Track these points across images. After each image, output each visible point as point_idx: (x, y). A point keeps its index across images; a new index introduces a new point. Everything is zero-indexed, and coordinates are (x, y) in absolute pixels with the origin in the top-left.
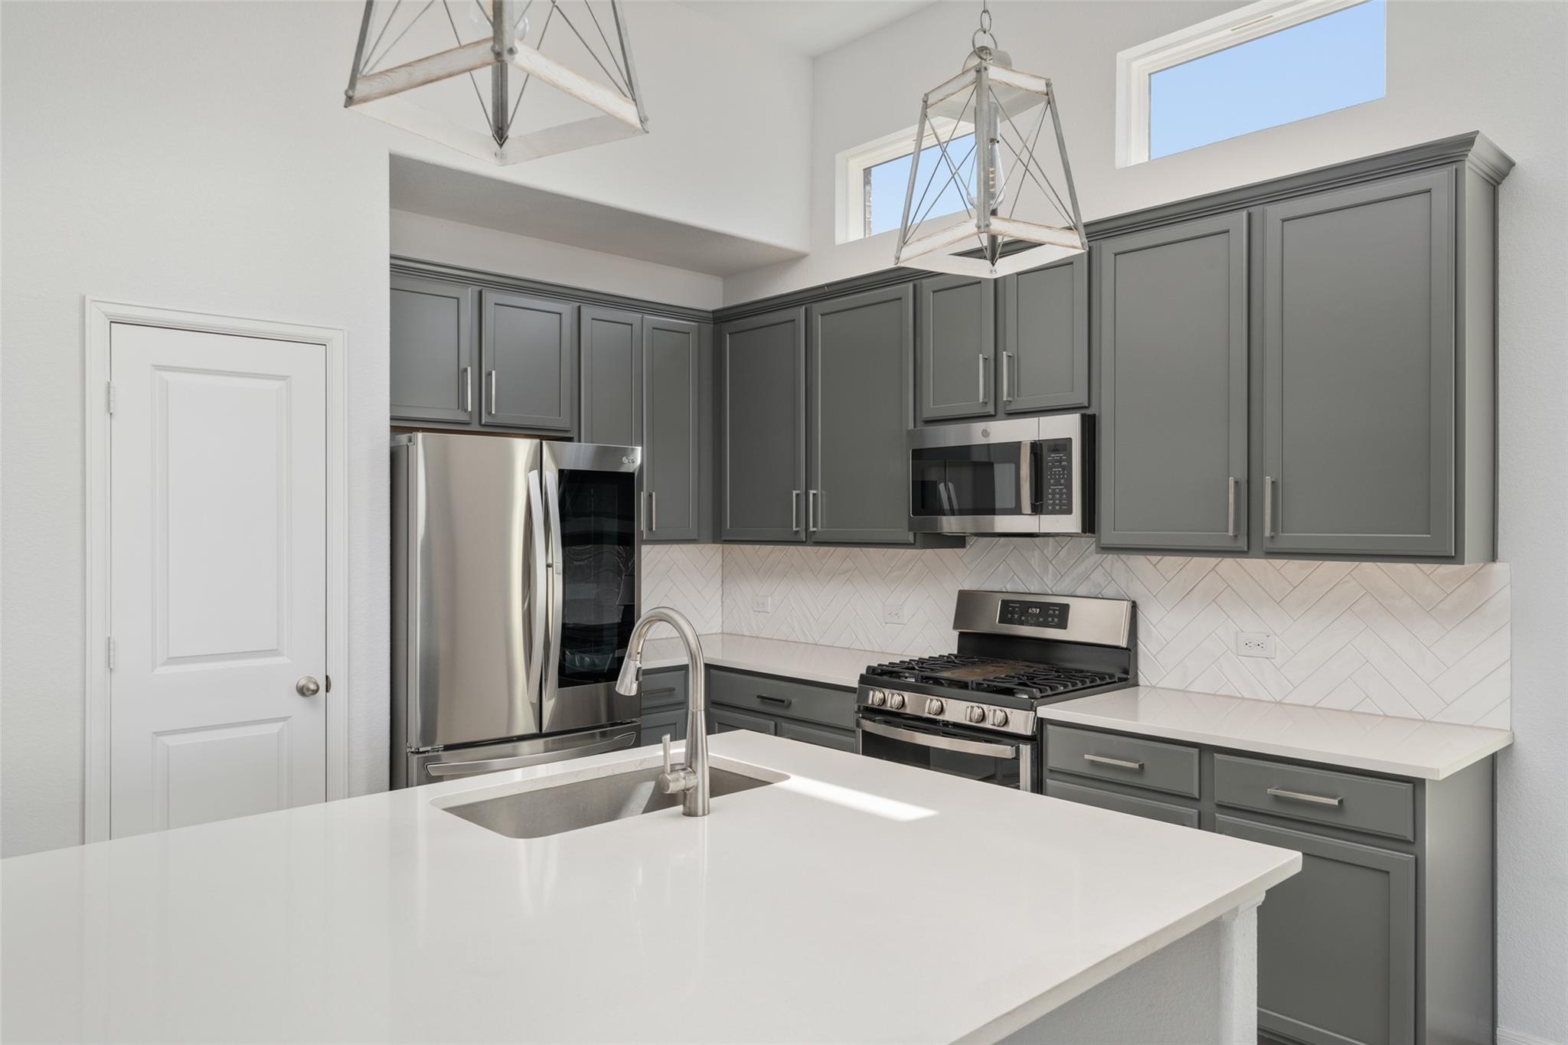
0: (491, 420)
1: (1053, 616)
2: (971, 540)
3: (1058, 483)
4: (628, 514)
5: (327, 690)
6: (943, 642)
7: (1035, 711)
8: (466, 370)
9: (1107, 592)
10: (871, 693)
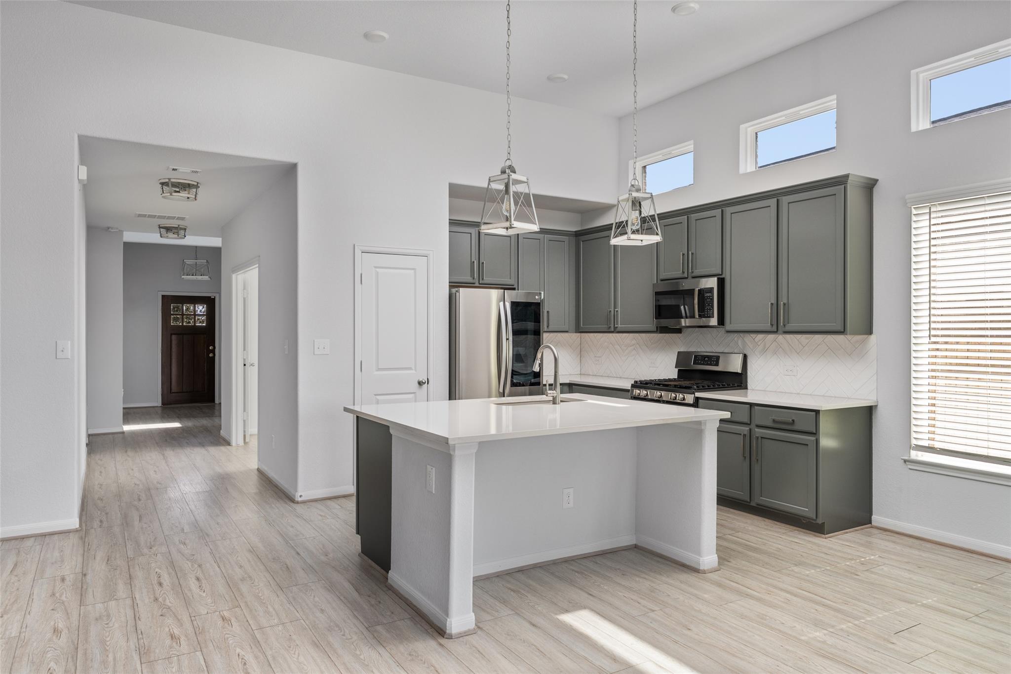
0: (483, 282)
1: (713, 361)
2: (684, 330)
3: (709, 305)
4: (537, 319)
5: (428, 384)
6: (671, 373)
7: (695, 394)
8: (474, 262)
9: (736, 351)
10: (635, 390)
